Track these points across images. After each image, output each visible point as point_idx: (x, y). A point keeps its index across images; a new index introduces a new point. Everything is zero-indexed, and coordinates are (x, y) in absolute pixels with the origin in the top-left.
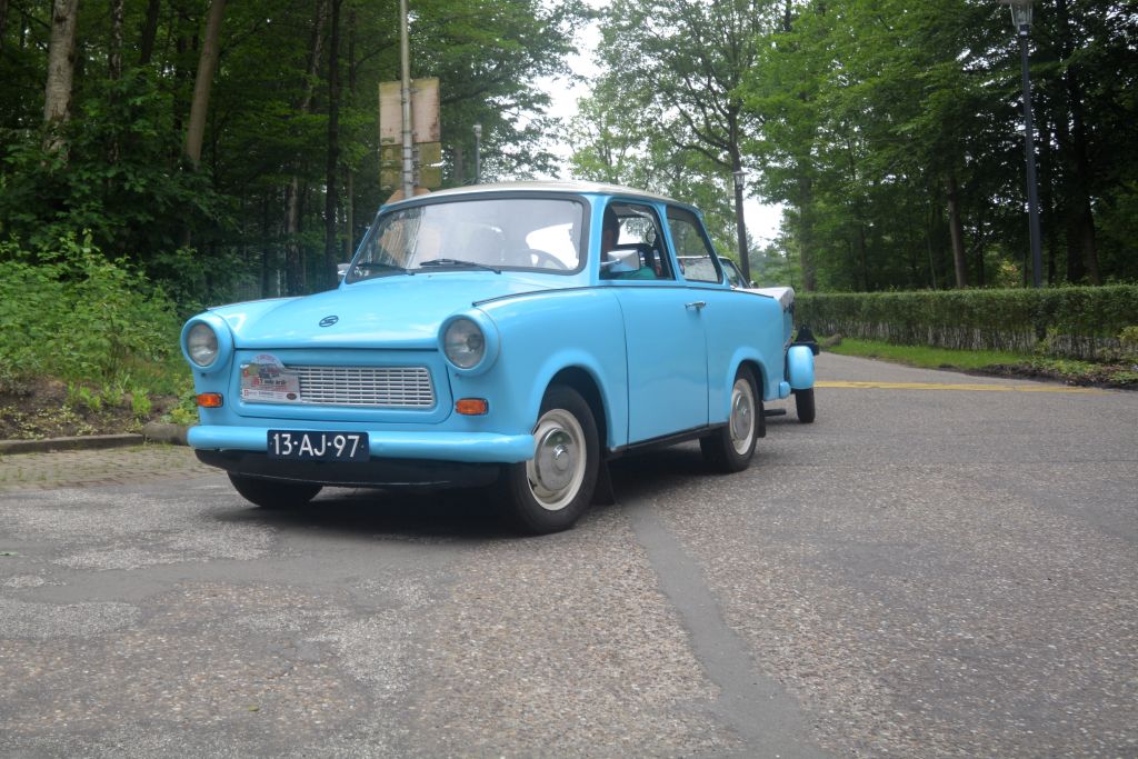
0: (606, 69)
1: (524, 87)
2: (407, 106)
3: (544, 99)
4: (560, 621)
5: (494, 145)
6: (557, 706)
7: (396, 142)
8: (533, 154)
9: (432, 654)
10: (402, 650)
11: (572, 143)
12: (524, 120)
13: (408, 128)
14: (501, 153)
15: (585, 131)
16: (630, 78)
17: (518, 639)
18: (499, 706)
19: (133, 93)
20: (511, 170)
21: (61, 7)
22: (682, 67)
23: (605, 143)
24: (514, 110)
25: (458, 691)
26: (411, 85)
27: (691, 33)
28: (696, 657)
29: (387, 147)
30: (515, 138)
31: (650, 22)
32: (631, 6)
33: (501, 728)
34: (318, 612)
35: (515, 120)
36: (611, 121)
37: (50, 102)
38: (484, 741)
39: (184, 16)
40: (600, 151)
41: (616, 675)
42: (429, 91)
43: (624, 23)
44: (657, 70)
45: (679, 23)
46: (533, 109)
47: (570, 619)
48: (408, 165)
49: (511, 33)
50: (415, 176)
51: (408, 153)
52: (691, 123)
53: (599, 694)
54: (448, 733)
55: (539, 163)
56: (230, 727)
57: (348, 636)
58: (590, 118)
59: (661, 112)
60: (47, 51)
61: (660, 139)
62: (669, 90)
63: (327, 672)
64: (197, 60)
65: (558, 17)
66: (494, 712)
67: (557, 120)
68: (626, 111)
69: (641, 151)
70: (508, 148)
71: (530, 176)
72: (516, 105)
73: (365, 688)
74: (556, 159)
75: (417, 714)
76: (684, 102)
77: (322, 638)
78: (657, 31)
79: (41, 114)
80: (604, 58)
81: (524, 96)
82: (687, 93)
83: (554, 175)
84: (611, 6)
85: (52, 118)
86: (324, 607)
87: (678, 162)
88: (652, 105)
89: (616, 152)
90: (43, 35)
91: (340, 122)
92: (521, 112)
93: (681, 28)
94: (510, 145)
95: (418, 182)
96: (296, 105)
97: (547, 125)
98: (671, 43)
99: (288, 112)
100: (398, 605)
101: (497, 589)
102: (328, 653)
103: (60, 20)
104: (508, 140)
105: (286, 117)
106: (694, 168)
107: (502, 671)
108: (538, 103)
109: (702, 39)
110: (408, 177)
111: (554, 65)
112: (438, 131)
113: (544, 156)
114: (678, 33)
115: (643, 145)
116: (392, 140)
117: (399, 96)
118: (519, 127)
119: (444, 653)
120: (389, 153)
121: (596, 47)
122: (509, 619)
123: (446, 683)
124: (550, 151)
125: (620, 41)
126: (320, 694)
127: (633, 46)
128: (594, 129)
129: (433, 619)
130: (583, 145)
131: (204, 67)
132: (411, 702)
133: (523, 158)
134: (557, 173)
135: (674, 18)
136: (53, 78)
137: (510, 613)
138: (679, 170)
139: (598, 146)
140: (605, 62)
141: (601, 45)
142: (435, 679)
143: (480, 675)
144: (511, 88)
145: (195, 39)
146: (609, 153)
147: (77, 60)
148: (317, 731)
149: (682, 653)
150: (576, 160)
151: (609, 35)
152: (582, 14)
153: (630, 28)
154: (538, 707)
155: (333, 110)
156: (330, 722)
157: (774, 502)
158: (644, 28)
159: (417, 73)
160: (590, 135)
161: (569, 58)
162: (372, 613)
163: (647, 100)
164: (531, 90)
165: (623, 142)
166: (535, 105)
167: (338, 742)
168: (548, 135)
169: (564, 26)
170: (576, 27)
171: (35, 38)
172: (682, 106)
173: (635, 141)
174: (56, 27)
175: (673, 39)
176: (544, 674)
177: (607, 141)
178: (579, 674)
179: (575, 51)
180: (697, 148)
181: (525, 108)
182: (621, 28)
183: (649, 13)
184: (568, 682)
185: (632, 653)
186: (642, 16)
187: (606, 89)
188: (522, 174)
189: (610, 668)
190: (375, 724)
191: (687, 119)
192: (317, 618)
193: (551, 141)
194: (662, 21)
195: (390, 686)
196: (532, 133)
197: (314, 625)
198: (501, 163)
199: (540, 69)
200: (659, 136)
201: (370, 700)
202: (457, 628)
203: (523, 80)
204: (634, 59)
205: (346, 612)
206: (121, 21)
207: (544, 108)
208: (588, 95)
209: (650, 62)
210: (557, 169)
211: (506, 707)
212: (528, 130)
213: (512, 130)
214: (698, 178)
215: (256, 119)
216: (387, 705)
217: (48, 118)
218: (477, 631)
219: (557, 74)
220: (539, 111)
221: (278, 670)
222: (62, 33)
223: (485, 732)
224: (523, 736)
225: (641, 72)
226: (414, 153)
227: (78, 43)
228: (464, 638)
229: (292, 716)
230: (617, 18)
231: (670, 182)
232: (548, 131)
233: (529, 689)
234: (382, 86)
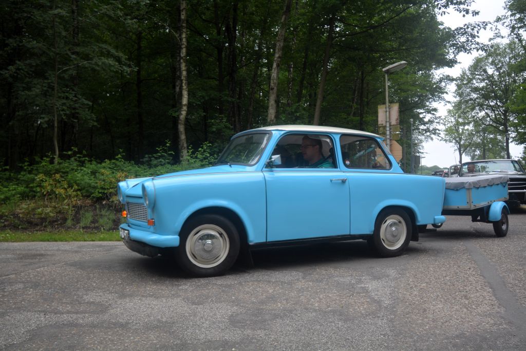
0: (458, 98)
1: (428, 106)
2: (388, 113)
3: (435, 110)
4: (445, 284)
5: (417, 126)
6: (446, 311)
7: (384, 125)
8: (431, 129)
9: (400, 292)
10: (390, 290)
11: (445, 125)
12: (428, 117)
13: (388, 120)
14: (419, 129)
15: (450, 120)
16: (467, 102)
17: (431, 289)
18: (425, 310)
19: (296, 112)
20: (423, 134)
21: (273, 85)
22: (486, 97)
23: (457, 124)
24: (424, 114)
25: (410, 305)
26: (389, 106)
27: (490, 85)
28: (496, 298)
29: (380, 127)
30: (425, 124)
31: (474, 81)
32: (467, 76)
33: (426, 318)
34: (361, 278)
35: (425, 117)
36: (459, 117)
37: (269, 115)
38: (420, 321)
39: (311, 86)
40: (455, 127)
41: (467, 302)
42: (395, 108)
43: (465, 82)
44: (477, 98)
45: (485, 81)
46: (431, 113)
47: (449, 283)
48: (388, 133)
49: (423, 87)
50: (390, 136)
51: (388, 129)
52: (489, 117)
53: (461, 308)
54: (408, 318)
55: (433, 132)
56: (334, 312)
57: (372, 285)
58: (452, 116)
59: (478, 113)
60: (268, 100)
61: (477, 123)
62: (481, 106)
63: (365, 296)
64: (316, 100)
65: (441, 81)
66: (423, 312)
67: (440, 117)
68: (465, 113)
69: (470, 127)
70: (422, 127)
71: (430, 136)
72: (425, 112)
73: (379, 302)
74: (439, 130)
75: (397, 311)
76: (487, 109)
77: (363, 285)
78: (477, 84)
79: (267, 120)
80: (457, 95)
81: (428, 109)
82: (488, 106)
83: (438, 136)
84: (460, 76)
85: (271, 121)
86: (363, 276)
87: (484, 130)
88: (475, 111)
89: (461, 127)
90: (267, 95)
91: (364, 119)
92: (427, 115)
93: (486, 83)
94: (423, 126)
95: (391, 138)
96: (349, 114)
97: (436, 119)
98: (482, 89)
99: (346, 117)
100: (388, 276)
101: (422, 272)
102: (365, 290)
103: (272, 89)
104: (422, 124)
105: (345, 118)
106: (490, 133)
107: (425, 299)
108: (433, 111)
109: (494, 87)
110: (388, 137)
111: (439, 98)
112: (398, 121)
113: (435, 129)
114: (485, 85)
115: (471, 125)
116: (382, 125)
117: (385, 110)
118: (426, 120)
119: (405, 292)
120: (381, 129)
121: (454, 91)
122: (427, 283)
123: (406, 302)
124: (437, 128)
125: (464, 88)
126: (363, 303)
127: (468, 90)
128: (453, 119)
129: (400, 281)
130: (449, 125)
131: (318, 103)
132: (394, 307)
133: (427, 130)
134: (440, 135)
135: (484, 80)
136: (270, 108)
137: (427, 280)
138: (484, 133)
139: (455, 125)
140: (457, 96)
141: (456, 90)
142: (402, 301)
143: (418, 300)
144: (423, 106)
145: (315, 94)
146: (458, 128)
147: (277, 102)
148: (363, 315)
149: (491, 297)
150: (446, 130)
151: (459, 87)
152: (450, 80)
153: (467, 84)
154: (439, 311)
155: (361, 115)
156: (367, 312)
157: (523, 247)
158: (472, 84)
159: (391, 102)
160: (452, 122)
161: (445, 95)
162: (379, 278)
163: (473, 109)
164: (430, 107)
165: (464, 124)
166: (432, 112)
167: (370, 319)
168: (436, 122)
169: (443, 84)
170: (447, 84)
171: (264, 96)
172: (486, 111)
173: (469, 124)
174: (271, 91)
175: (483, 87)
176: (441, 301)
177: (458, 124)
178: (453, 301)
179: (447, 93)
180: (492, 125)
181: (428, 113)
182: (464, 84)
183: (474, 78)
184: (449, 304)
185: (472, 296)
186: (472, 80)
187: (458, 106)
188: (427, 136)
189: (465, 300)
190: (382, 314)
191: (488, 115)
192: (361, 279)
193: (437, 124)
194: (479, 81)
195: (387, 302)
196: (431, 122)
197: (360, 281)
198: (419, 132)
199: (434, 100)
200: (477, 122)
201: (380, 306)
202: (409, 284)
203: (428, 103)
204: (469, 95)
205: (370, 278)
206: (291, 89)
207: (435, 113)
208: (451, 108)
209: (474, 96)
210: (439, 134)
211: (428, 311)
212: (429, 121)
213: (423, 121)
214: (491, 136)
215: (335, 119)
216: (386, 308)
217: (269, 120)
218: (416, 286)
219: (440, 101)
220: (433, 114)
221: (349, 295)
222: (273, 93)
223: (421, 318)
224: (434, 321)
225: (471, 99)
226: (390, 129)
227: (278, 96)
228: (412, 288)
229: (354, 310)
230: (462, 81)
231: (481, 137)
232: (436, 121)
233: (435, 306)
234: (379, 107)
